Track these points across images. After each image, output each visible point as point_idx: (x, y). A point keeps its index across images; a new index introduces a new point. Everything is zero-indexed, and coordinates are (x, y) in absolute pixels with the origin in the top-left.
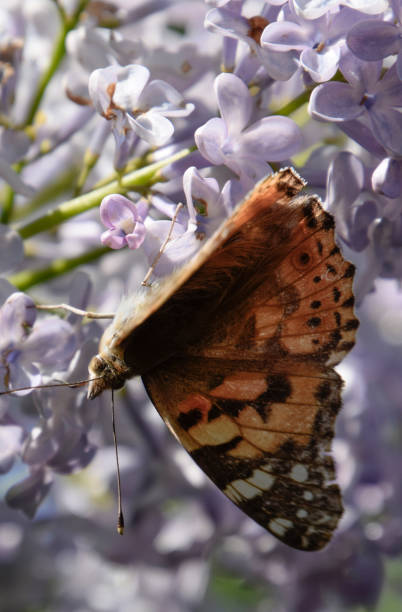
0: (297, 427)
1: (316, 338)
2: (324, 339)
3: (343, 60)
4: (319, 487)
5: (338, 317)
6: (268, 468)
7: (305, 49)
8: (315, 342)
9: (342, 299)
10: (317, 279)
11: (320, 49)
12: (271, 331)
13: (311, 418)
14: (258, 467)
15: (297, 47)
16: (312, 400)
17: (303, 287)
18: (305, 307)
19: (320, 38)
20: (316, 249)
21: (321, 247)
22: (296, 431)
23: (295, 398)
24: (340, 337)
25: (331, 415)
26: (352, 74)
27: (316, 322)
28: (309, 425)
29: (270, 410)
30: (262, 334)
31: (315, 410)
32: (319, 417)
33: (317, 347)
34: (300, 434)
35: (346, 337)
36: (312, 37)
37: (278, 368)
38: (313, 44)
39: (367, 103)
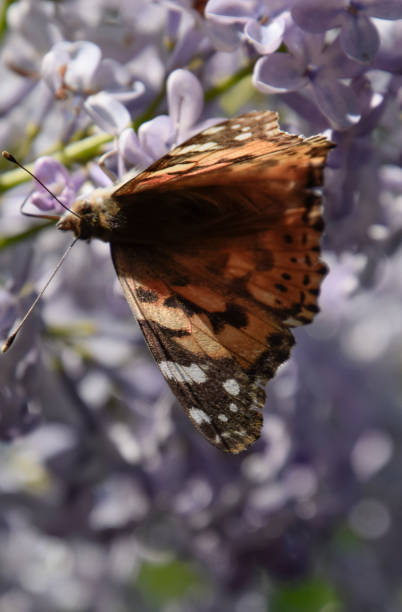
0: (242, 352)
1: (279, 299)
2: (286, 304)
3: (287, 32)
4: (247, 406)
5: (303, 297)
6: (206, 368)
7: (249, 21)
8: (278, 302)
9: (310, 286)
10: (294, 260)
11: (264, 21)
12: (241, 274)
13: (257, 352)
14: (197, 363)
15: (241, 20)
16: (264, 340)
17: (280, 259)
18: (276, 273)
19: (264, 11)
20: (300, 238)
21: (304, 240)
22: (241, 354)
23: (249, 330)
24: (300, 311)
25: (276, 360)
26: (295, 46)
27: (282, 288)
28: (253, 357)
29: (223, 328)
30: (232, 271)
31: (263, 349)
32: (265, 355)
33: (278, 306)
34: (244, 359)
35: (305, 313)
36: (256, 9)
37: (240, 302)
38: (256, 16)
39: (310, 75)
